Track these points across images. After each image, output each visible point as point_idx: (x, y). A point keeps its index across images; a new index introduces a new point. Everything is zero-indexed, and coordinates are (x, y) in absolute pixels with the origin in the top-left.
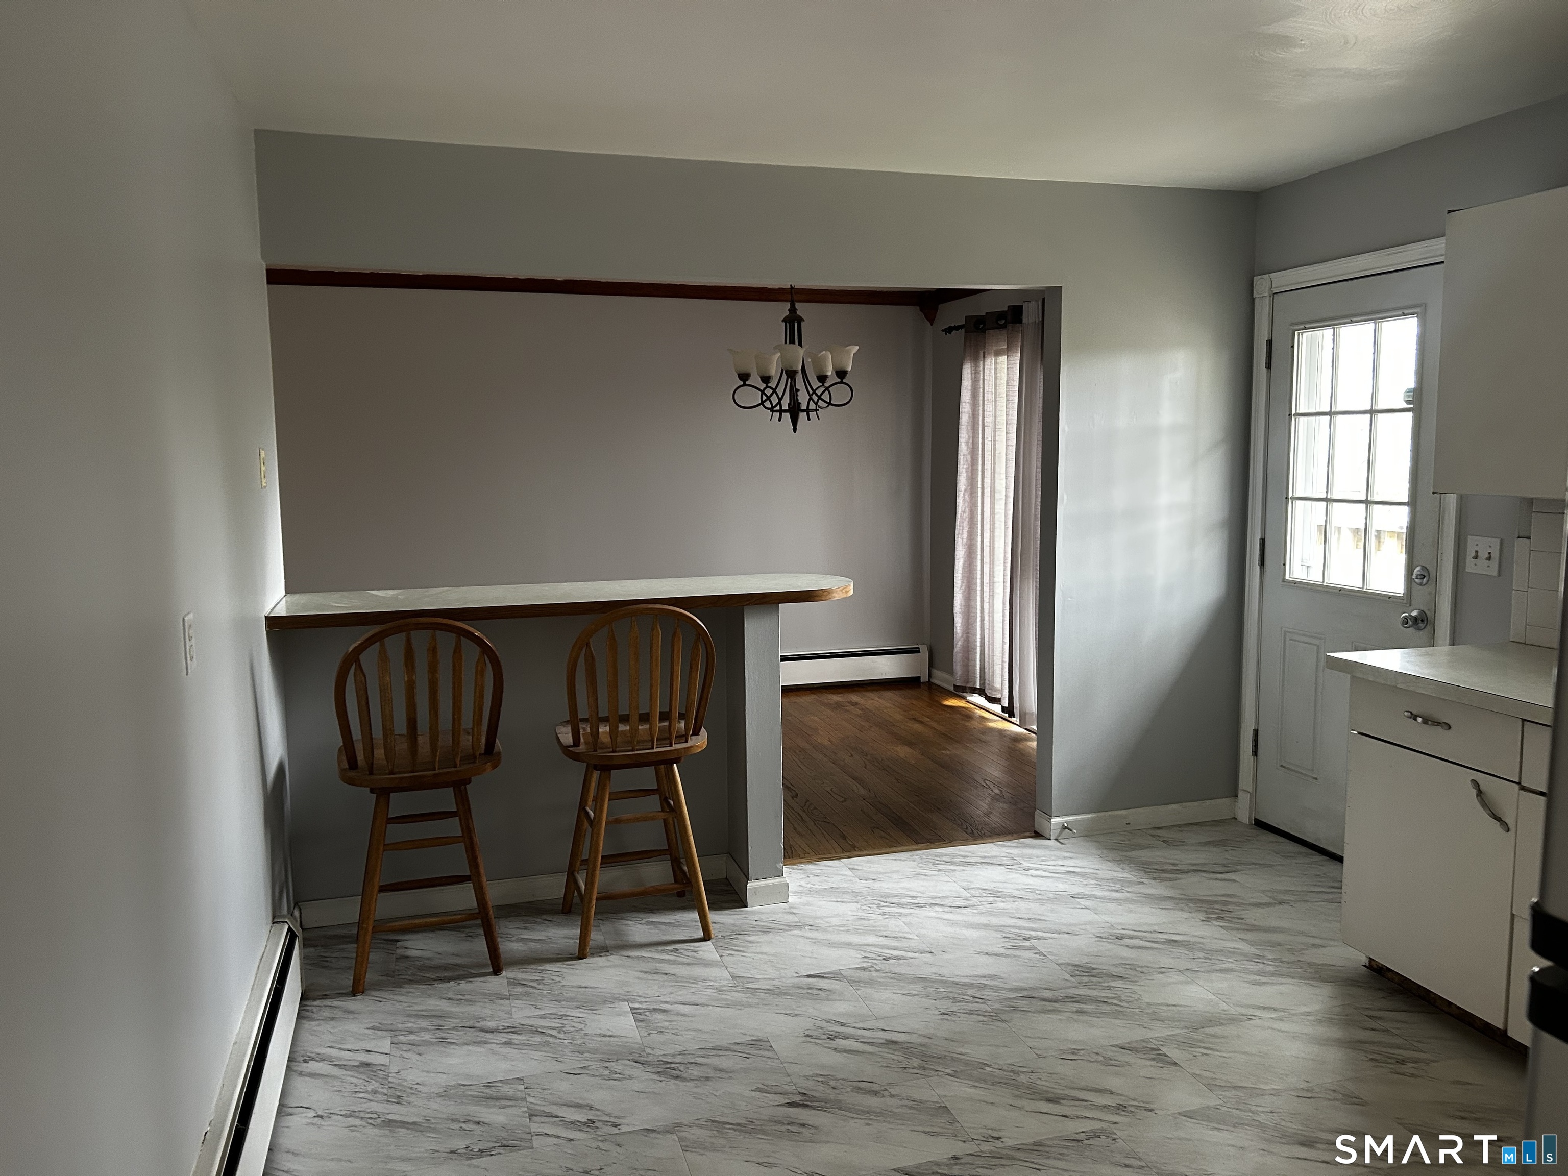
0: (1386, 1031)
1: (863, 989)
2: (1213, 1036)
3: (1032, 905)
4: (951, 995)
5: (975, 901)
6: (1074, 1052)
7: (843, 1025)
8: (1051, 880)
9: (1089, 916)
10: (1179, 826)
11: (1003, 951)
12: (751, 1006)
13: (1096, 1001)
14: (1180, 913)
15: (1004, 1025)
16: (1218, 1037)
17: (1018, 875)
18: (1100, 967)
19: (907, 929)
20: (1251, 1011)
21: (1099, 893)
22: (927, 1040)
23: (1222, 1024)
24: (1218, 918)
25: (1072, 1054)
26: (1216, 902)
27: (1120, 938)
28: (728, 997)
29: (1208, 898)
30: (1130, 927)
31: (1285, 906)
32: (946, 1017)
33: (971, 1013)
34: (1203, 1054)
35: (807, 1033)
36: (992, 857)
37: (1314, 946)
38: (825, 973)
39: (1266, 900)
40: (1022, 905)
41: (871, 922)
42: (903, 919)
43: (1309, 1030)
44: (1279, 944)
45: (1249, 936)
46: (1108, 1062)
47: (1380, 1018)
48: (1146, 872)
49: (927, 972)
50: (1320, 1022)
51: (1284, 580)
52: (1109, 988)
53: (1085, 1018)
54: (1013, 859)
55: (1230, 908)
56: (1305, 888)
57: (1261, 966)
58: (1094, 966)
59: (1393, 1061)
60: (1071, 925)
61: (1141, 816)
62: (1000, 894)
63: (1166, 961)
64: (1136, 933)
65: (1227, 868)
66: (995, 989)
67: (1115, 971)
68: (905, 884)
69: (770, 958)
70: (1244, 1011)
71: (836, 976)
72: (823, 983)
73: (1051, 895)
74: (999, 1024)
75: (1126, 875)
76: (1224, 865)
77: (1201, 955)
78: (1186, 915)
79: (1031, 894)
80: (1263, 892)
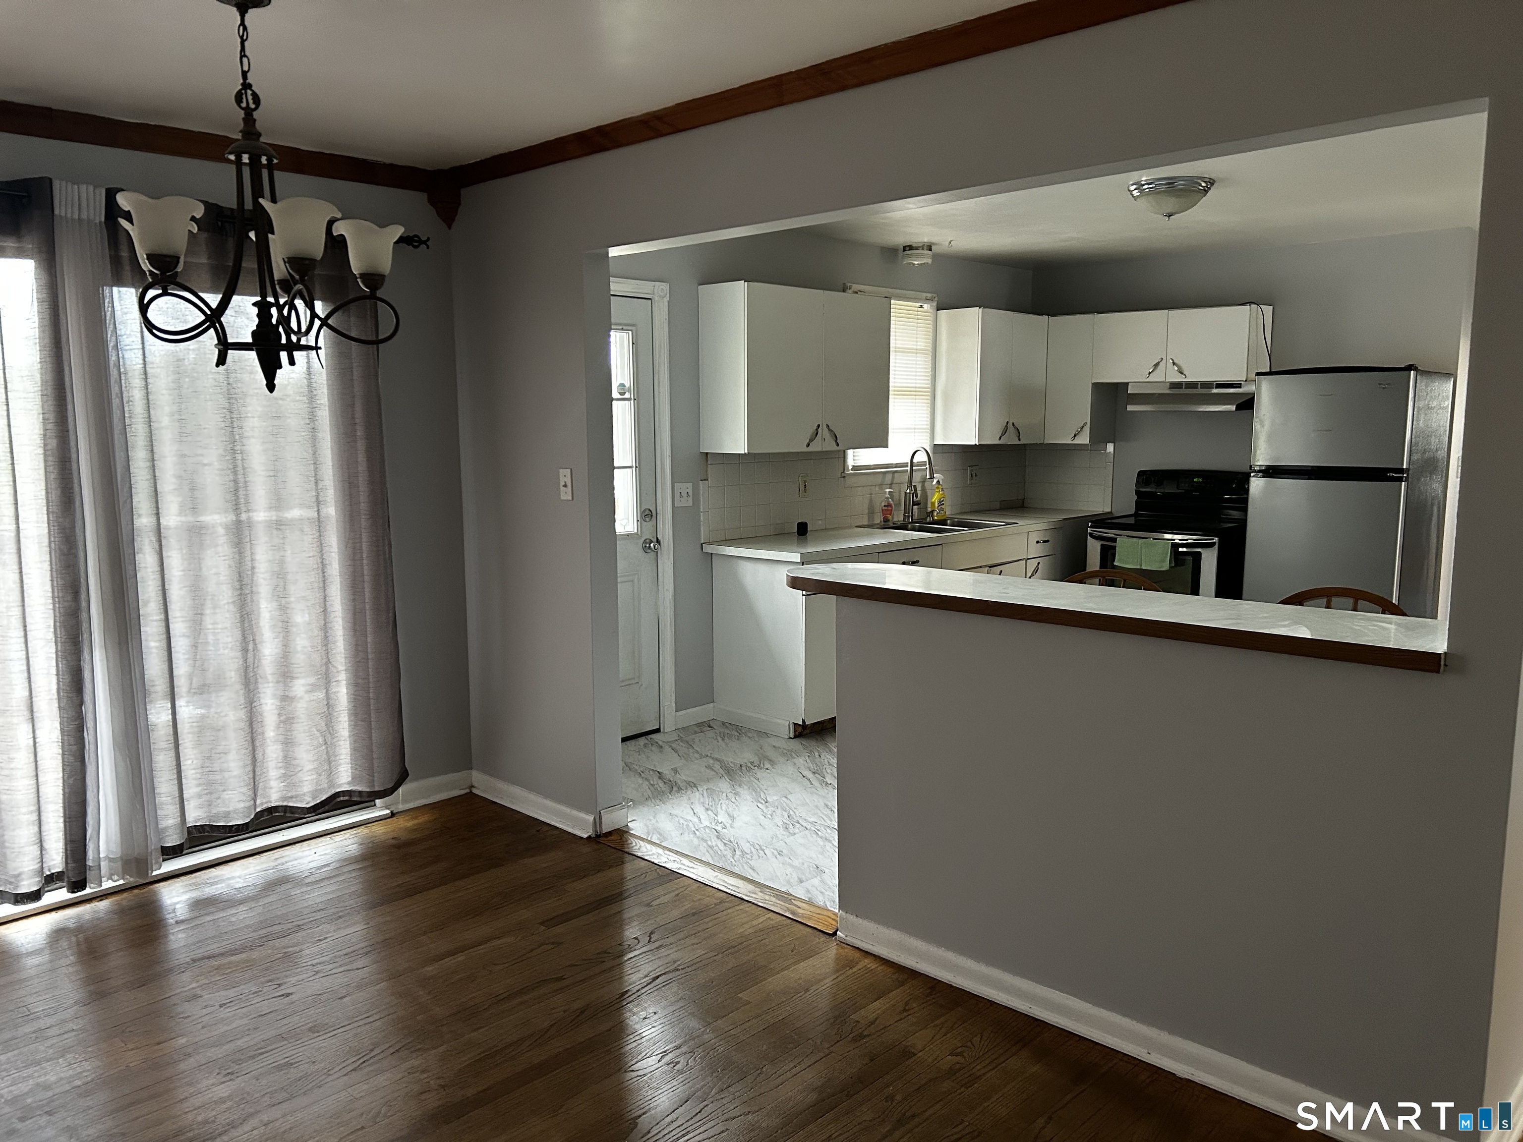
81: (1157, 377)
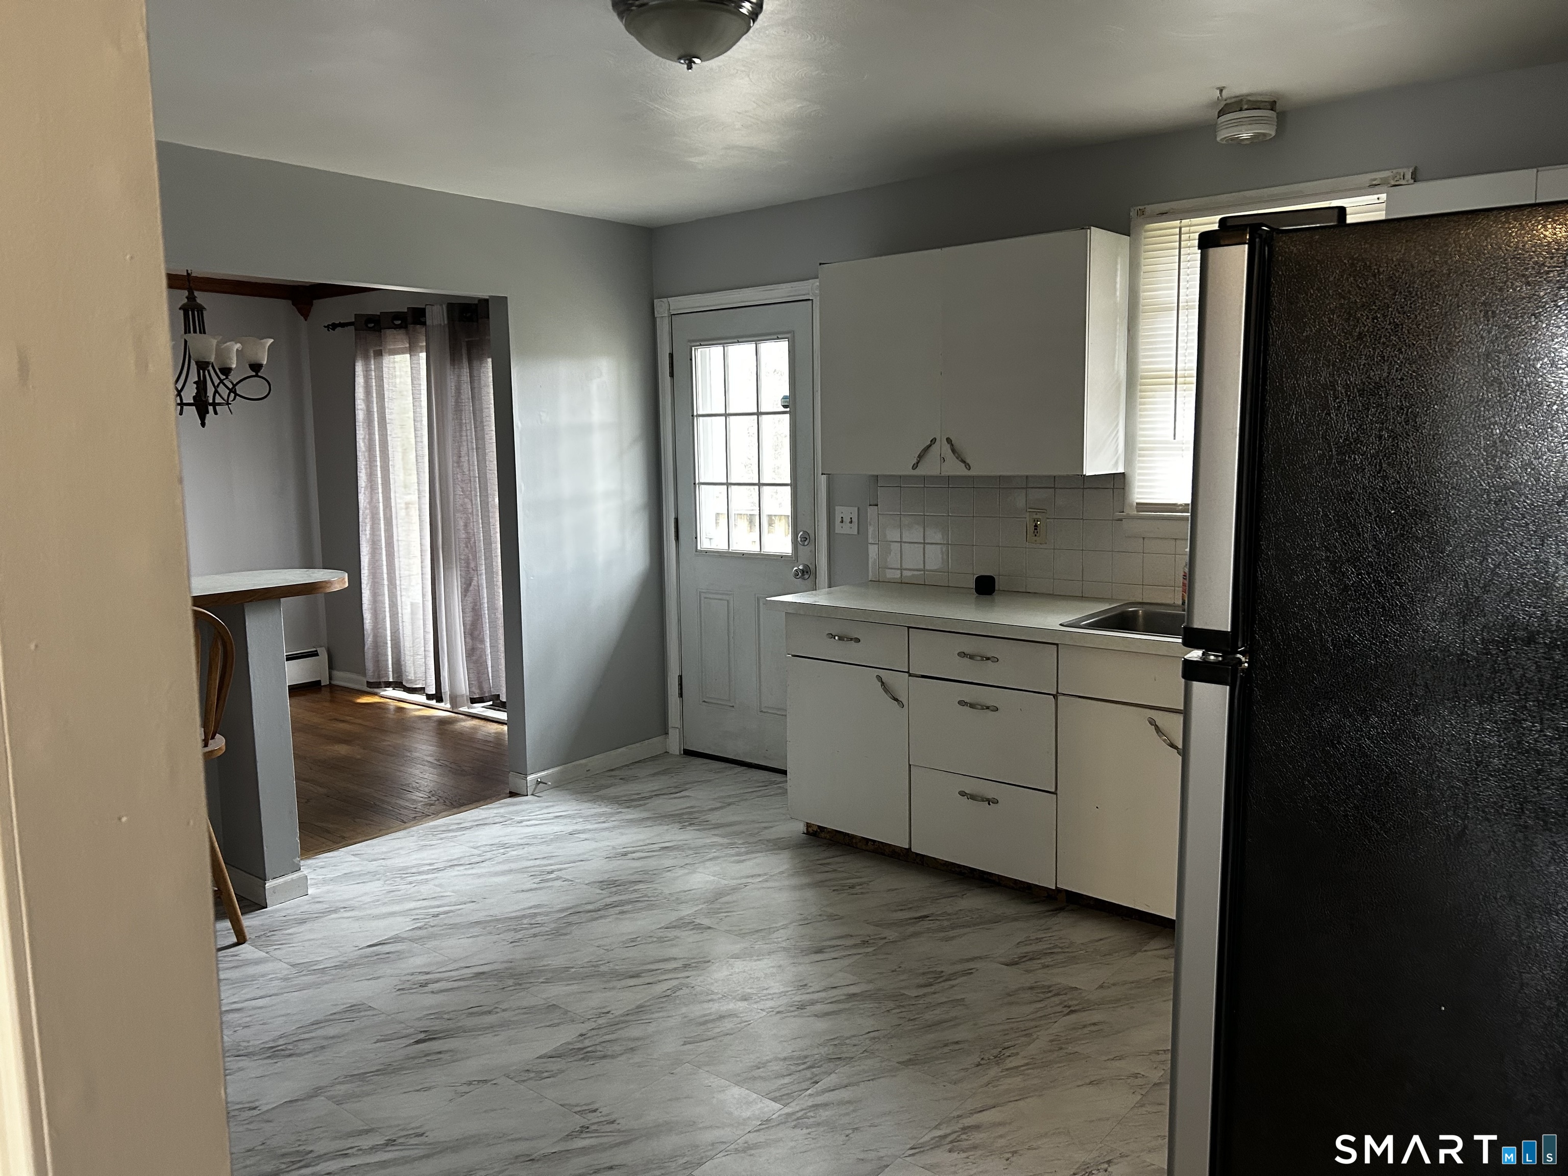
0: (835, 870)
1: (429, 943)
2: (727, 903)
3: (540, 847)
4: (512, 927)
5: (489, 855)
6: (633, 940)
7: (428, 973)
8: (545, 826)
9: (594, 845)
10: (626, 765)
11: (535, 886)
12: (327, 983)
13: (630, 902)
14: (660, 827)
15: (568, 937)
16: (731, 903)
17: (514, 828)
18: (620, 878)
19: (439, 889)
20: (744, 881)
21: (590, 827)
22: (510, 964)
23: (729, 894)
24: (691, 824)
25: (633, 942)
26: (683, 814)
27: (625, 854)
28: (299, 982)
29: (677, 812)
30: (628, 845)
31: (731, 807)
32: (515, 944)
33: (535, 936)
34: (726, 917)
35: (398, 988)
36: (483, 819)
37: (765, 828)
38: (385, 940)
39: (719, 805)
40: (532, 849)
41: (402, 892)
42: (432, 883)
43: (787, 883)
44: (742, 832)
45: (716, 832)
46: (661, 940)
47: (828, 864)
48: (619, 805)
49: (480, 916)
50: (792, 875)
51: (696, 550)
52: (635, 891)
53: (628, 916)
54: (502, 817)
55: (696, 815)
56: (742, 791)
57: (737, 849)
58: (615, 879)
59: (847, 888)
60: (579, 855)
61: (596, 762)
62: (507, 846)
63: (668, 862)
64: (634, 849)
65: (679, 789)
66: (547, 914)
67: (633, 878)
68: (415, 856)
69: (321, 941)
70: (739, 881)
71: (396, 939)
72: (386, 948)
73: (552, 837)
74: (562, 937)
75: (604, 809)
76: (676, 787)
77: (691, 852)
78: (666, 827)
79: (535, 840)
80: (714, 799)
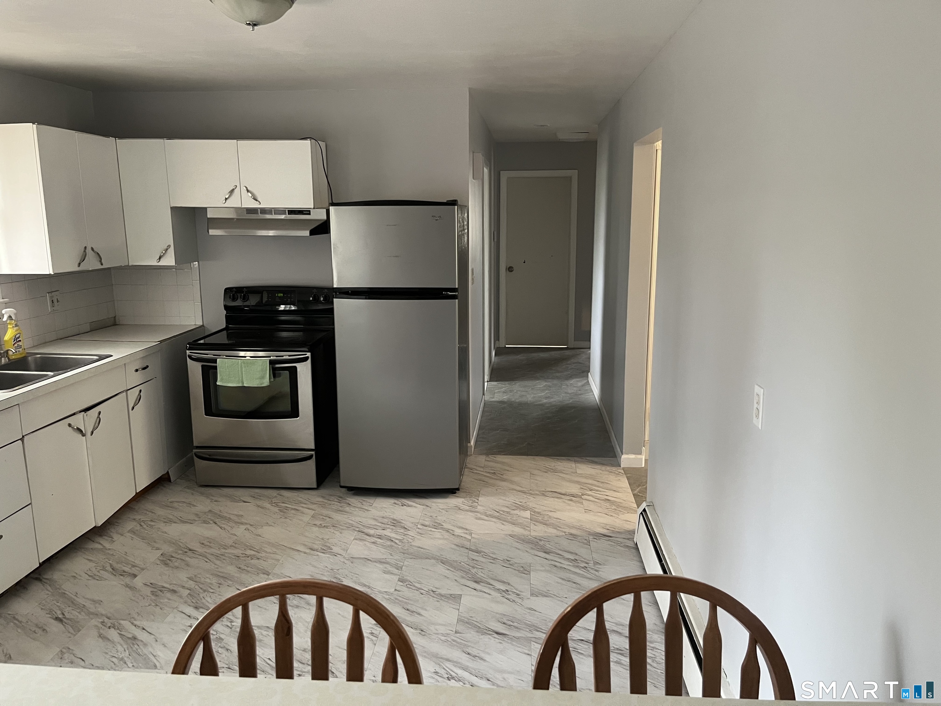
81: (234, 202)
